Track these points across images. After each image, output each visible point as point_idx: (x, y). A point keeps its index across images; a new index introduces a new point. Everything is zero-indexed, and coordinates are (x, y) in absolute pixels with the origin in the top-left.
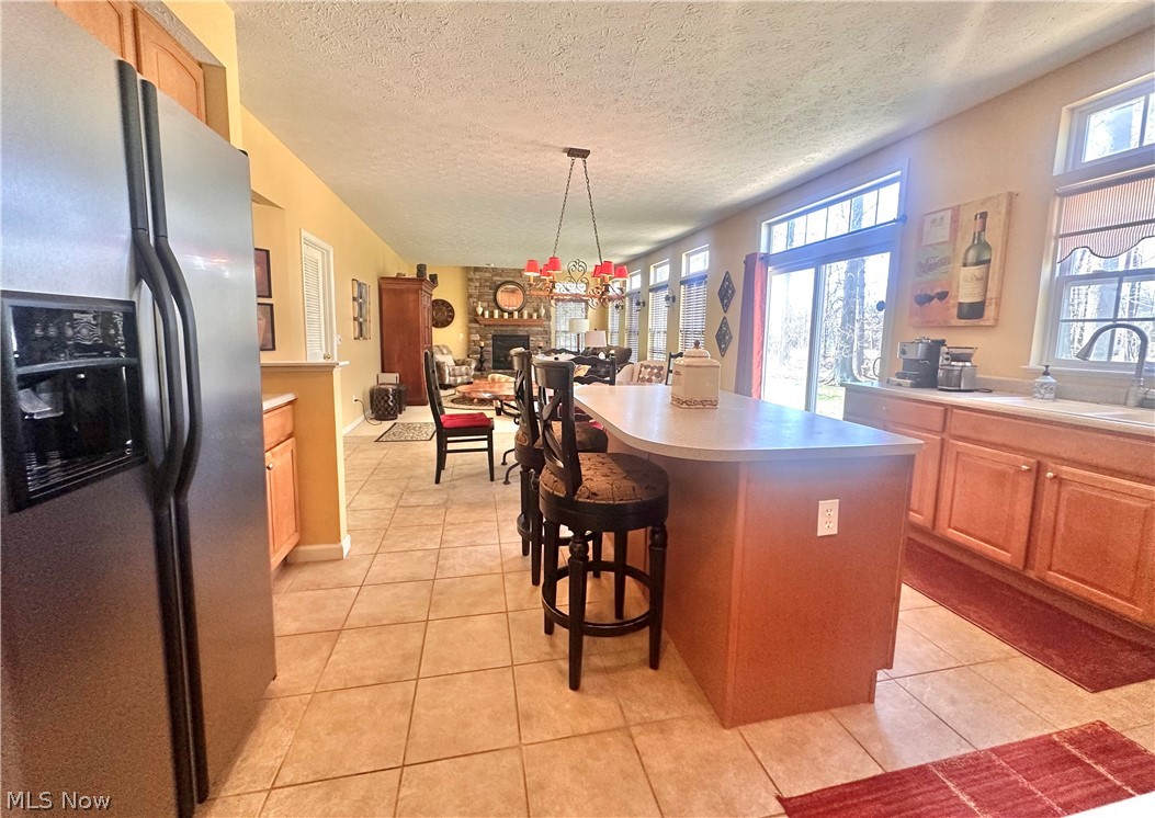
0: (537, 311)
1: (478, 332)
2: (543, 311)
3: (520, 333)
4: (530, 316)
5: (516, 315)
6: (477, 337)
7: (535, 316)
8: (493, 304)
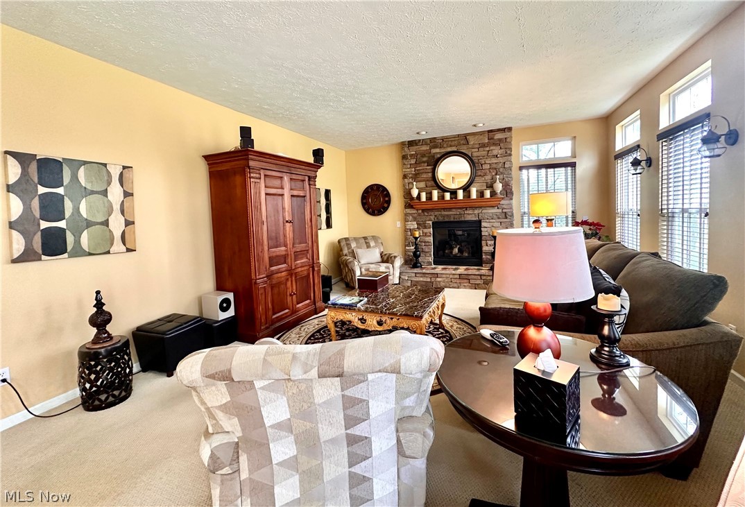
0: (490, 186)
1: (415, 219)
2: (499, 187)
3: (469, 218)
4: (481, 194)
5: (460, 194)
6: (414, 225)
7: (488, 194)
8: (433, 183)
